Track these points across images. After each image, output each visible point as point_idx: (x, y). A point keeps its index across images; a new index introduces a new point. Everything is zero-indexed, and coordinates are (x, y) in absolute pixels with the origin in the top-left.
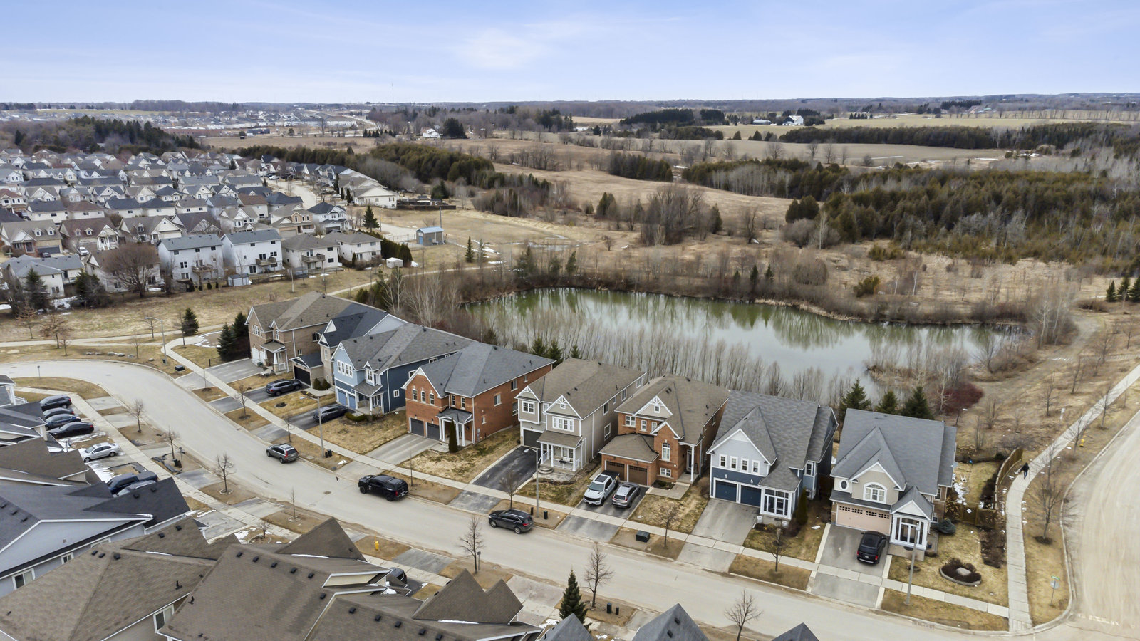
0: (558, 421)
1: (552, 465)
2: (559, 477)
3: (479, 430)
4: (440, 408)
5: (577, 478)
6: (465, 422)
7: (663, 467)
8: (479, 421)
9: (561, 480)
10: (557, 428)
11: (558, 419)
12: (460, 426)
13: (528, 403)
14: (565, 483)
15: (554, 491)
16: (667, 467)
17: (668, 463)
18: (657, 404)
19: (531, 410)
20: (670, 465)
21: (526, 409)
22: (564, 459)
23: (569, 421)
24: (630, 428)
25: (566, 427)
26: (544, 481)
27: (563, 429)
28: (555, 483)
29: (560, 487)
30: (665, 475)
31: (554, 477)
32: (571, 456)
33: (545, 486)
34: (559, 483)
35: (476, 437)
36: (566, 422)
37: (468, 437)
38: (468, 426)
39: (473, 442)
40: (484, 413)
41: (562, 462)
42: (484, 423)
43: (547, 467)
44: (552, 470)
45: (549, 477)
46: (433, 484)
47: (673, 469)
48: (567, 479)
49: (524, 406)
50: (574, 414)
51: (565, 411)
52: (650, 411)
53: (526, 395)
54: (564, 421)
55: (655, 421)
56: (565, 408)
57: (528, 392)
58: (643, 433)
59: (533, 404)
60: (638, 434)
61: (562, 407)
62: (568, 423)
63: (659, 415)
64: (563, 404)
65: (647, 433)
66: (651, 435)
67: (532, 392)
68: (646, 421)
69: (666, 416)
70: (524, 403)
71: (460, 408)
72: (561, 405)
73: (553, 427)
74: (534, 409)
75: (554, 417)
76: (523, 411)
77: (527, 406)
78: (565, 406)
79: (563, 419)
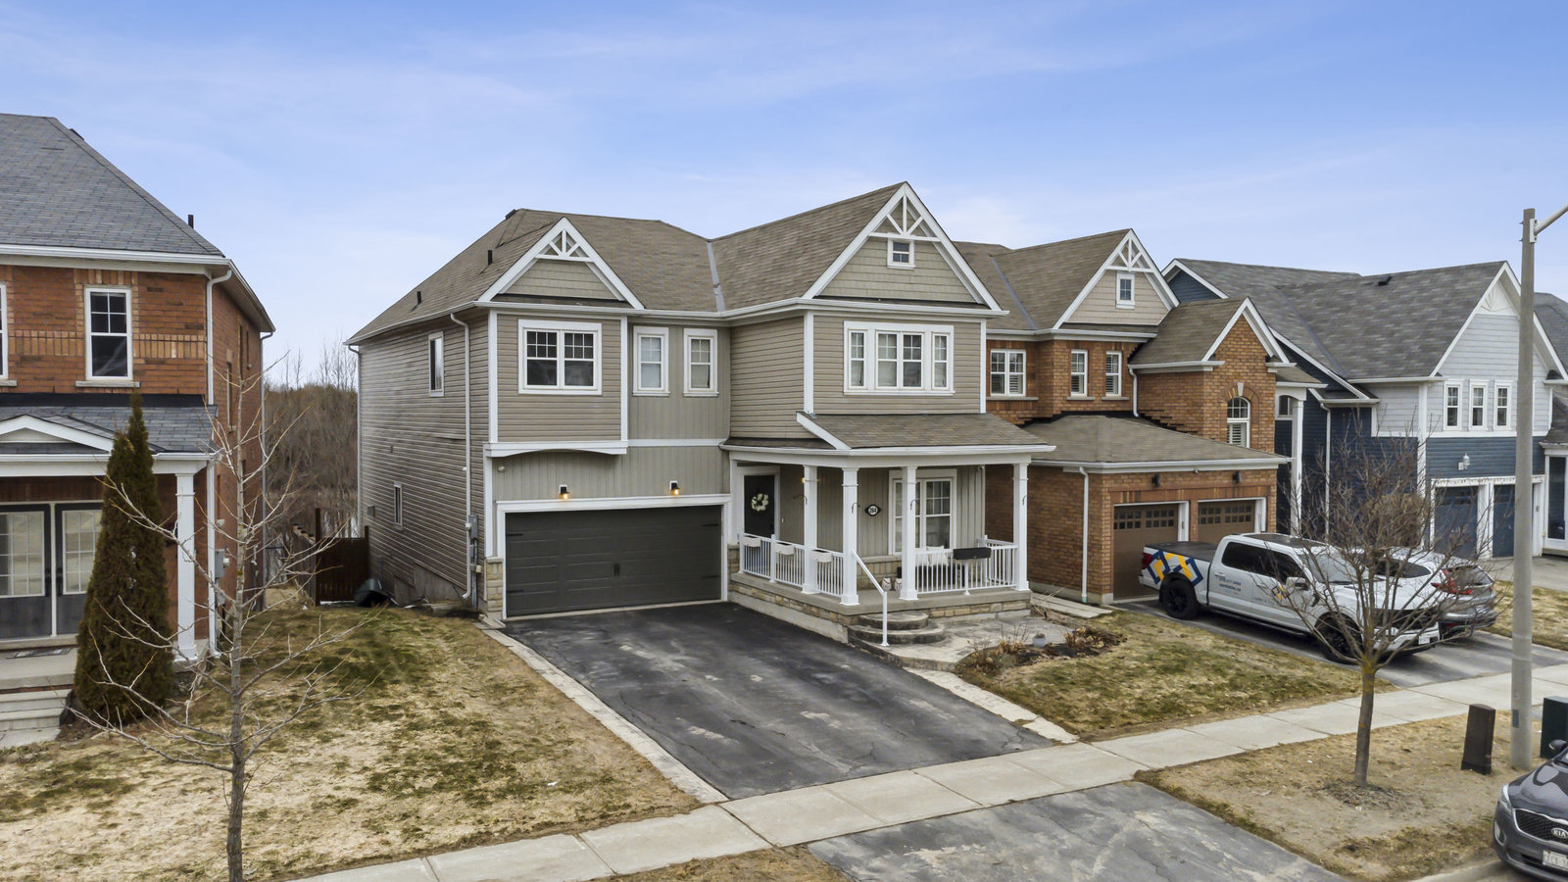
0: (871, 345)
1: (910, 594)
10: (872, 385)
11: (871, 330)
13: (560, 328)
18: (1129, 269)
19: (578, 375)
23: (928, 332)
24: (1009, 405)
25: (913, 376)
27: (900, 388)
36: (914, 340)
49: (531, 351)
50: (955, 290)
51: (913, 280)
52: (1103, 302)
53: (545, 283)
54: (907, 338)
55: (1118, 346)
56: (911, 264)
57: (564, 255)
58: (1079, 409)
59: (589, 338)
60: (1065, 413)
61: (896, 258)
62: (928, 348)
63: (1132, 315)
64: (905, 235)
65: (1091, 405)
66: (1105, 407)
67: (593, 256)
68: (1086, 353)
69: (1153, 316)
70: (531, 336)
71: (79, 383)
72: (890, 246)
73: (850, 388)
74: (597, 360)
75: (850, 326)
76: (524, 387)
77: (553, 353)
78: (912, 248)
79: (902, 329)
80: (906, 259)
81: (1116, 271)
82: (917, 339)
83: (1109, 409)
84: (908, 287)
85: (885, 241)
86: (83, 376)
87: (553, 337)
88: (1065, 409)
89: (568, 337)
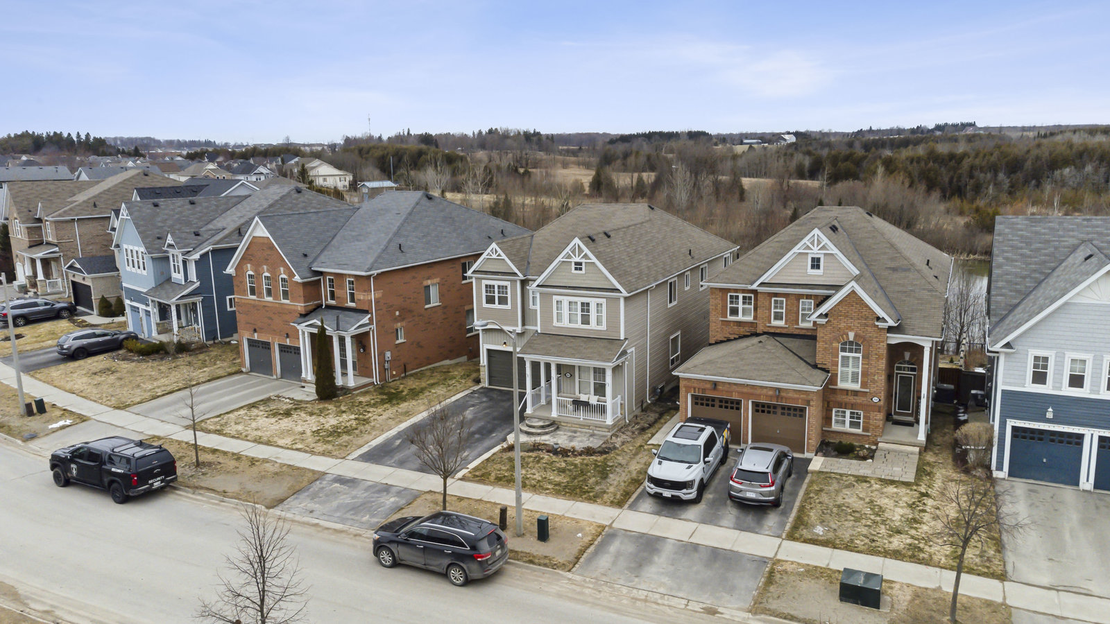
0: (565, 306)
1: (554, 414)
2: (571, 439)
3: (388, 354)
4: (300, 306)
5: (618, 442)
6: (353, 330)
7: (840, 405)
8: (387, 334)
9: (579, 444)
10: (565, 323)
11: (566, 300)
12: (342, 340)
13: (496, 283)
14: (589, 451)
15: (562, 471)
16: (853, 406)
17: (855, 393)
18: (815, 251)
19: (503, 301)
20: (859, 400)
21: (490, 300)
22: (583, 398)
24: (739, 323)
25: (586, 320)
26: (536, 447)
27: (579, 325)
28: (564, 453)
29: (578, 460)
30: (847, 428)
31: (561, 440)
32: (600, 390)
33: (538, 460)
34: (574, 452)
35: (383, 370)
36: (585, 306)
37: (362, 367)
38: (361, 341)
39: (375, 379)
40: (401, 318)
41: (578, 404)
42: (400, 341)
43: (540, 419)
44: (554, 425)
45: (548, 439)
46: (253, 461)
47: (868, 408)
48: (595, 443)
49: (487, 292)
50: (606, 283)
51: (584, 278)
52: (797, 271)
53: (490, 266)
54: (583, 304)
55: (809, 297)
56: (583, 271)
57: (494, 256)
58: (777, 331)
59: (506, 287)
60: (765, 333)
61: (576, 269)
62: (593, 308)
63: (820, 278)
64: (578, 260)
65: (786, 330)
66: (797, 332)
67: (504, 256)
68: (784, 300)
69: (840, 279)
70: (486, 286)
71: (346, 305)
72: (573, 264)
73: (555, 323)
74: (509, 296)
75: (555, 298)
76: (485, 305)
77: (494, 293)
78: (584, 265)
79: (580, 300)
80: (581, 269)
81: (807, 253)
82: (588, 304)
83: (801, 333)
84: (583, 281)
85: (571, 262)
86: (347, 303)
87: (494, 286)
88: (765, 331)
89: (499, 287)
